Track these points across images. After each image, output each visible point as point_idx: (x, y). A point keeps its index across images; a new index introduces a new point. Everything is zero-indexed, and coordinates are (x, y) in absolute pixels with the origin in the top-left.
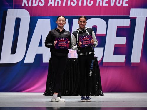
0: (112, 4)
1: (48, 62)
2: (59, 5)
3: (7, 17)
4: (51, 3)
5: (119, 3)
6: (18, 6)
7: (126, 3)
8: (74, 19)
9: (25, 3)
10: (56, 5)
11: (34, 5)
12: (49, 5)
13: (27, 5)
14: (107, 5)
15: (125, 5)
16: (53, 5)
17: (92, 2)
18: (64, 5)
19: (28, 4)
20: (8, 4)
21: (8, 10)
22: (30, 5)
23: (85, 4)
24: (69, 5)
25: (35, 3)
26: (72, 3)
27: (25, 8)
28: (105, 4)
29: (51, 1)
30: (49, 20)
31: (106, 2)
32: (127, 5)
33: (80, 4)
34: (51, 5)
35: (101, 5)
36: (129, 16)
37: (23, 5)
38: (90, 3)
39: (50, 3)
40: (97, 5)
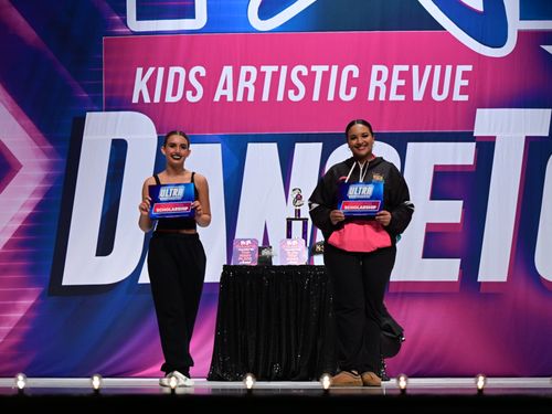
0: (418, 95)
1: (219, 281)
2: (251, 98)
3: (85, 138)
4: (224, 92)
5: (440, 92)
6: (120, 102)
7: (463, 90)
8: (297, 145)
9: (141, 92)
10: (240, 98)
11: (169, 99)
12: (217, 99)
13: (147, 99)
14: (402, 98)
15: (457, 97)
16: (230, 99)
17: (354, 90)
18: (265, 97)
19: (152, 96)
20: (85, 95)
21: (88, 114)
22: (157, 99)
23: (331, 97)
24: (280, 97)
25: (174, 94)
26: (291, 92)
27: (140, 107)
28: (394, 97)
29: (225, 87)
30: (218, 147)
31: (400, 90)
32: (465, 98)
33: (316, 97)
34: (223, 98)
35: (382, 97)
36: (472, 133)
37: (135, 100)
38: (348, 93)
39: (219, 92)
40: (371, 97)
